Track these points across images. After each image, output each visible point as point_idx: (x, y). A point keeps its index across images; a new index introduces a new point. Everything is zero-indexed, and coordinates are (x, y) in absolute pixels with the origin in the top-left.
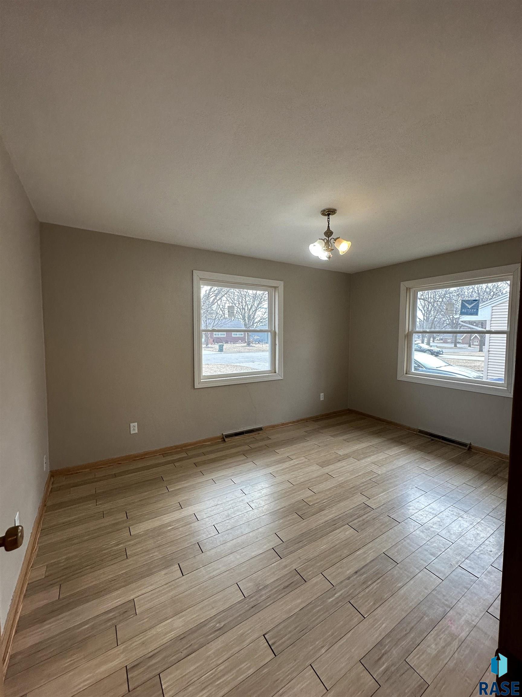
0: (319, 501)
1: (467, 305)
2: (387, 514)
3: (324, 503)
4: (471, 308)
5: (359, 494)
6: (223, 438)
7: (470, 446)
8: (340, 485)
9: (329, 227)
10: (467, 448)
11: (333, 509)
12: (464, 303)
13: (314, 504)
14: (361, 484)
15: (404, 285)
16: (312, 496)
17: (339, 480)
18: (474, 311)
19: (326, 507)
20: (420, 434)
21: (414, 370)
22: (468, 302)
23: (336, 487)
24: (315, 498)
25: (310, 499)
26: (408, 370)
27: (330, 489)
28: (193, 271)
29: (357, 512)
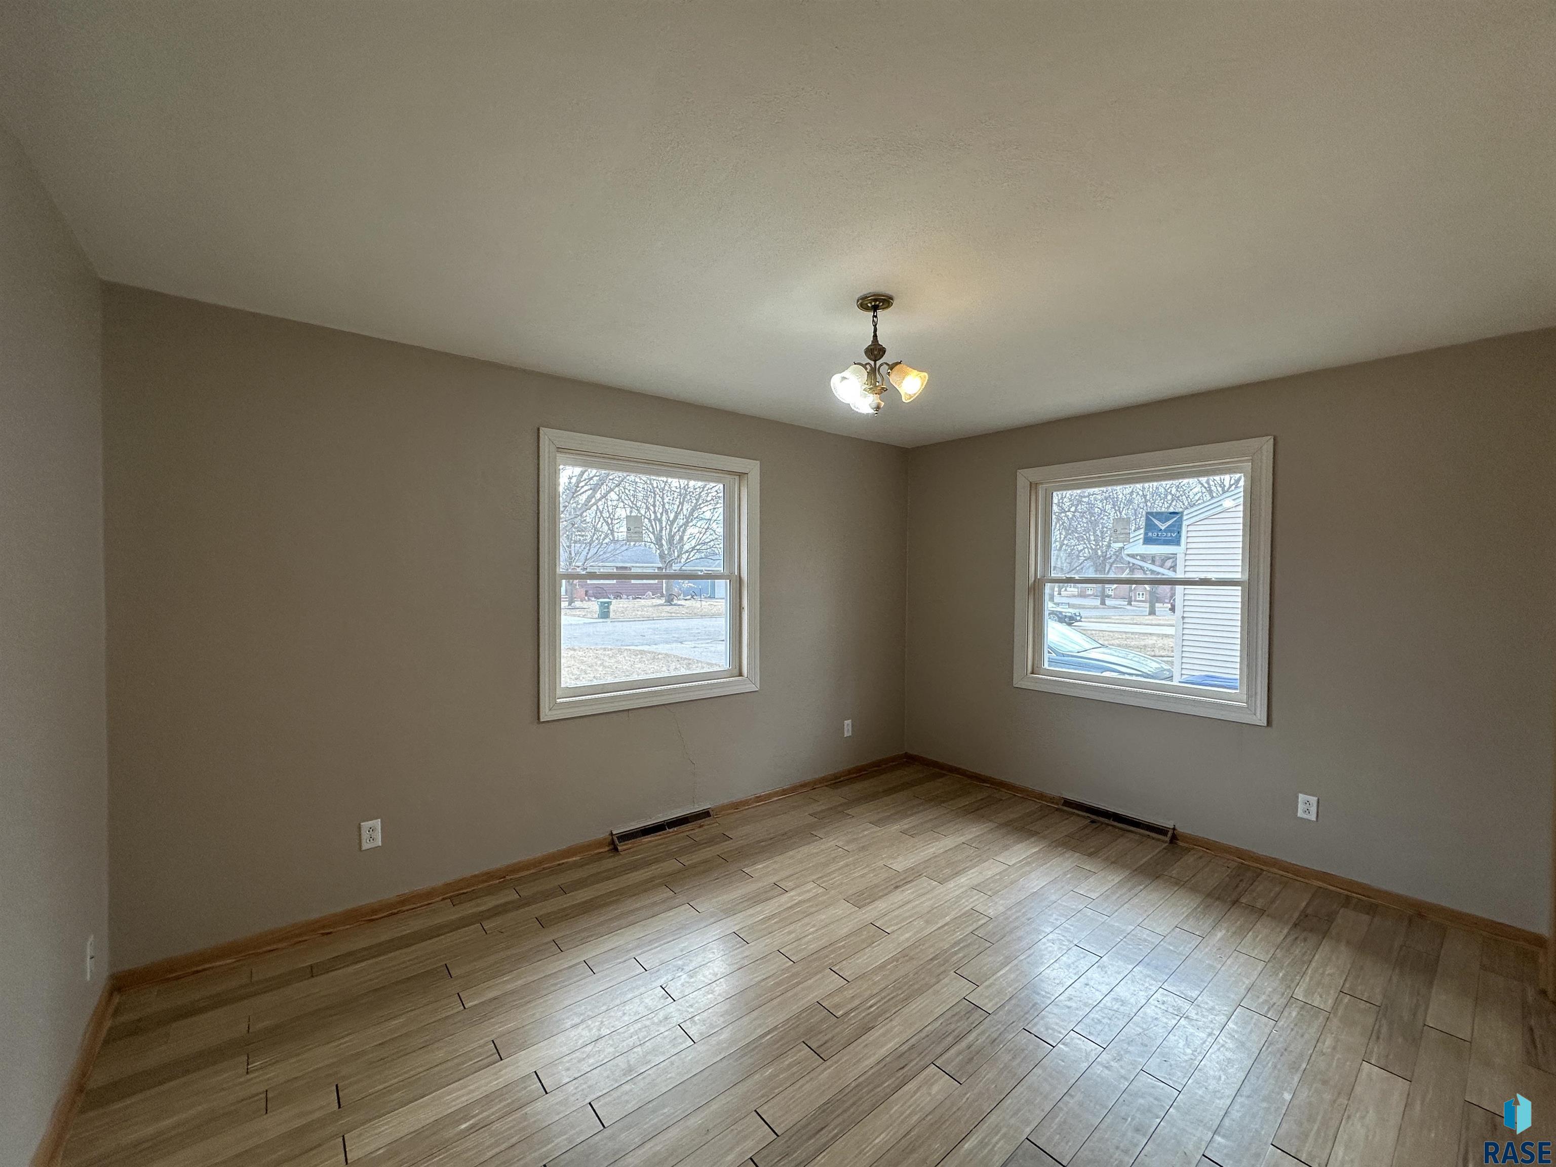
0: (857, 1002)
1: (1156, 522)
2: (1021, 1025)
3: (871, 1007)
4: (1166, 530)
5: (952, 973)
6: (613, 842)
7: (1173, 834)
8: (904, 956)
9: (875, 336)
10: (1167, 839)
11: (894, 1023)
12: (1151, 517)
13: (846, 1014)
14: (953, 946)
15: (1024, 477)
16: (840, 990)
17: (902, 938)
18: (1171, 536)
19: (875, 1018)
20: (1065, 808)
21: (1049, 665)
22: (1160, 516)
23: (894, 959)
24: (849, 993)
25: (837, 999)
26: (1035, 666)
27: (882, 967)
28: (538, 429)
29: (953, 1026)
